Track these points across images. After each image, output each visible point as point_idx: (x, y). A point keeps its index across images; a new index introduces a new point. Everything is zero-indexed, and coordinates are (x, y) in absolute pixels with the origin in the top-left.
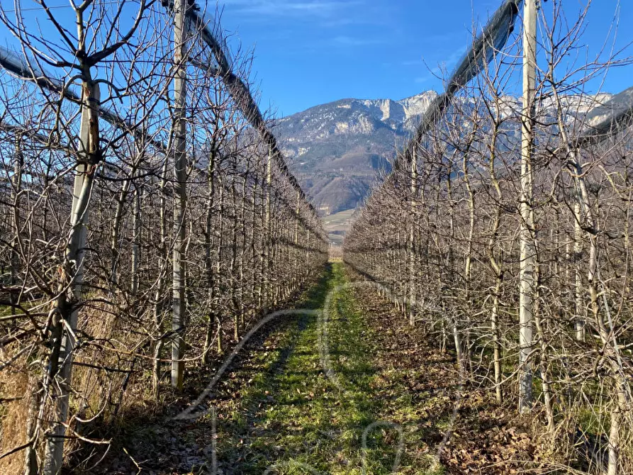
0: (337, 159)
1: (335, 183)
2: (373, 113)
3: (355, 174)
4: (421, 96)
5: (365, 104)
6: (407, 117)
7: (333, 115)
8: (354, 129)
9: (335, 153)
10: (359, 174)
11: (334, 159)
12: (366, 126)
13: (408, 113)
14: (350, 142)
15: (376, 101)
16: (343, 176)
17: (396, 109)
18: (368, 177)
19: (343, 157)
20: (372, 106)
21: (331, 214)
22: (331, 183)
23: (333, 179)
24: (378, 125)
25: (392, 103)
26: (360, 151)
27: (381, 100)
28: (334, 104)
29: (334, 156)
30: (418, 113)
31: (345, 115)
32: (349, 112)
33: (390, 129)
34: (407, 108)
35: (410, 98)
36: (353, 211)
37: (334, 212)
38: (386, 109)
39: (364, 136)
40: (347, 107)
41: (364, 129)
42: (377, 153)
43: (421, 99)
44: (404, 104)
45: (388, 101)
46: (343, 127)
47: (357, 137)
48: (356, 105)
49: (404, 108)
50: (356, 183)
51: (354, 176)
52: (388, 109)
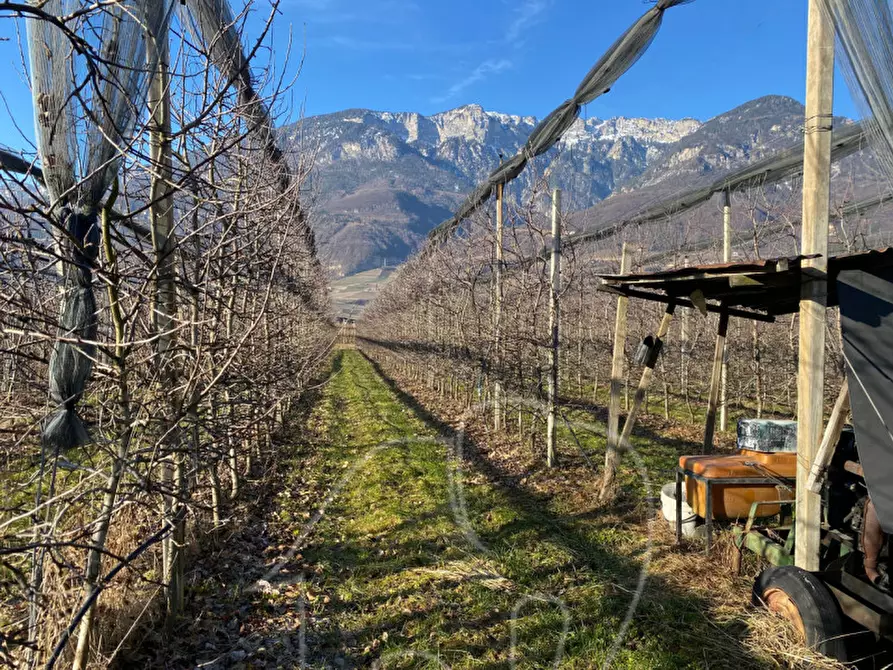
0: (348, 196)
1: (350, 231)
2: (395, 131)
3: (377, 219)
4: (461, 111)
5: (383, 117)
6: (442, 141)
7: (338, 132)
8: (369, 153)
9: (344, 187)
10: (382, 219)
11: (344, 195)
12: (386, 150)
13: (444, 134)
14: (364, 173)
15: (398, 115)
16: (359, 220)
17: (427, 128)
18: (396, 223)
19: (357, 193)
20: (393, 121)
21: (347, 275)
22: (344, 230)
23: (345, 225)
24: (403, 148)
25: (421, 118)
26: (380, 185)
27: (405, 114)
28: (338, 115)
29: (344, 192)
30: (457, 135)
31: (354, 134)
32: (361, 129)
33: (420, 155)
34: (442, 126)
35: (445, 113)
36: (379, 271)
37: (350, 273)
38: (412, 126)
39: (385, 164)
40: (358, 120)
41: (385, 155)
42: (405, 190)
43: (460, 115)
44: (437, 121)
45: (415, 116)
46: (352, 149)
47: (374, 164)
48: (371, 118)
49: (438, 127)
50: (380, 231)
51: (375, 221)
52: (415, 127)
